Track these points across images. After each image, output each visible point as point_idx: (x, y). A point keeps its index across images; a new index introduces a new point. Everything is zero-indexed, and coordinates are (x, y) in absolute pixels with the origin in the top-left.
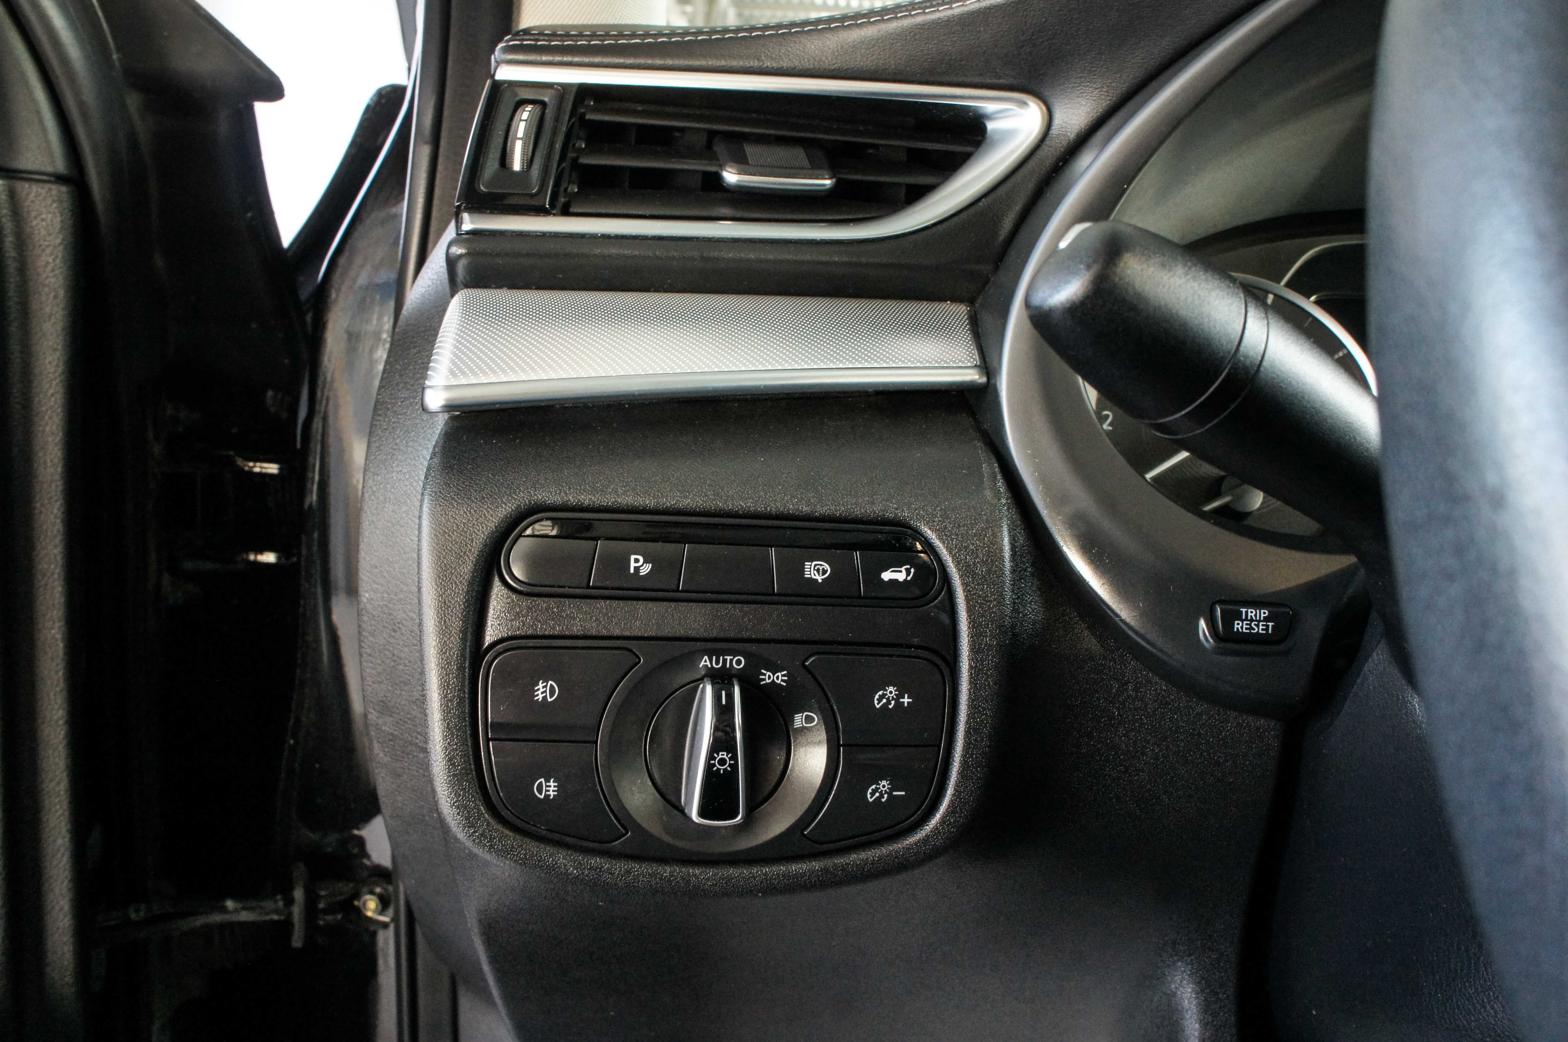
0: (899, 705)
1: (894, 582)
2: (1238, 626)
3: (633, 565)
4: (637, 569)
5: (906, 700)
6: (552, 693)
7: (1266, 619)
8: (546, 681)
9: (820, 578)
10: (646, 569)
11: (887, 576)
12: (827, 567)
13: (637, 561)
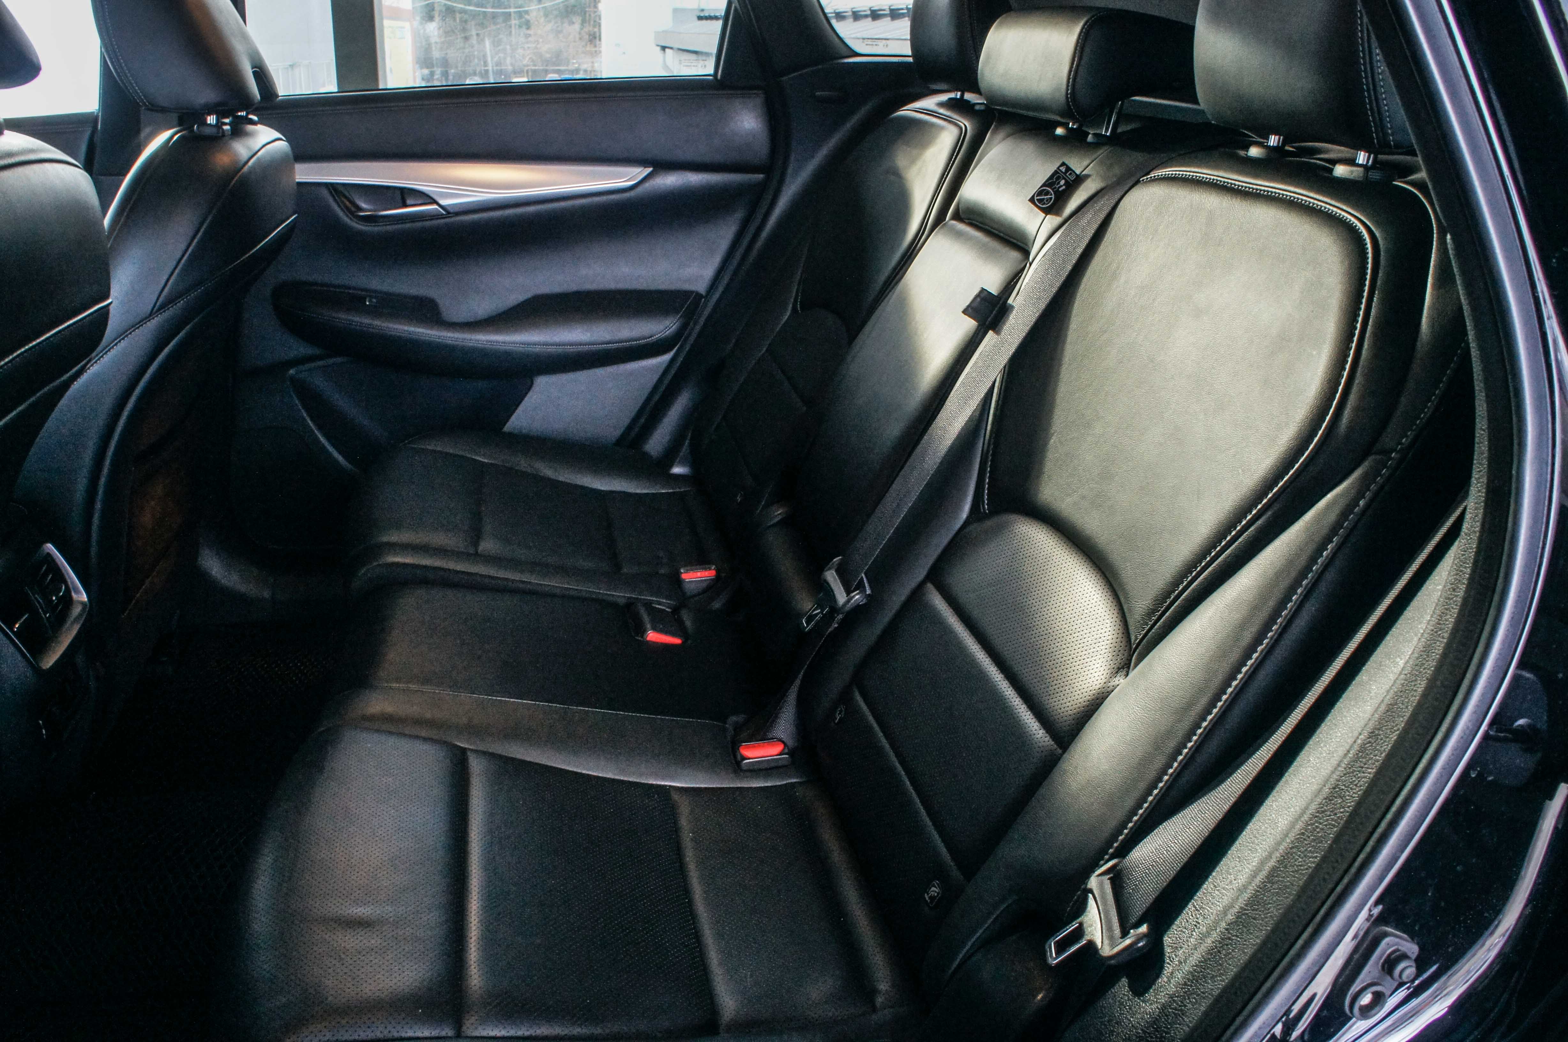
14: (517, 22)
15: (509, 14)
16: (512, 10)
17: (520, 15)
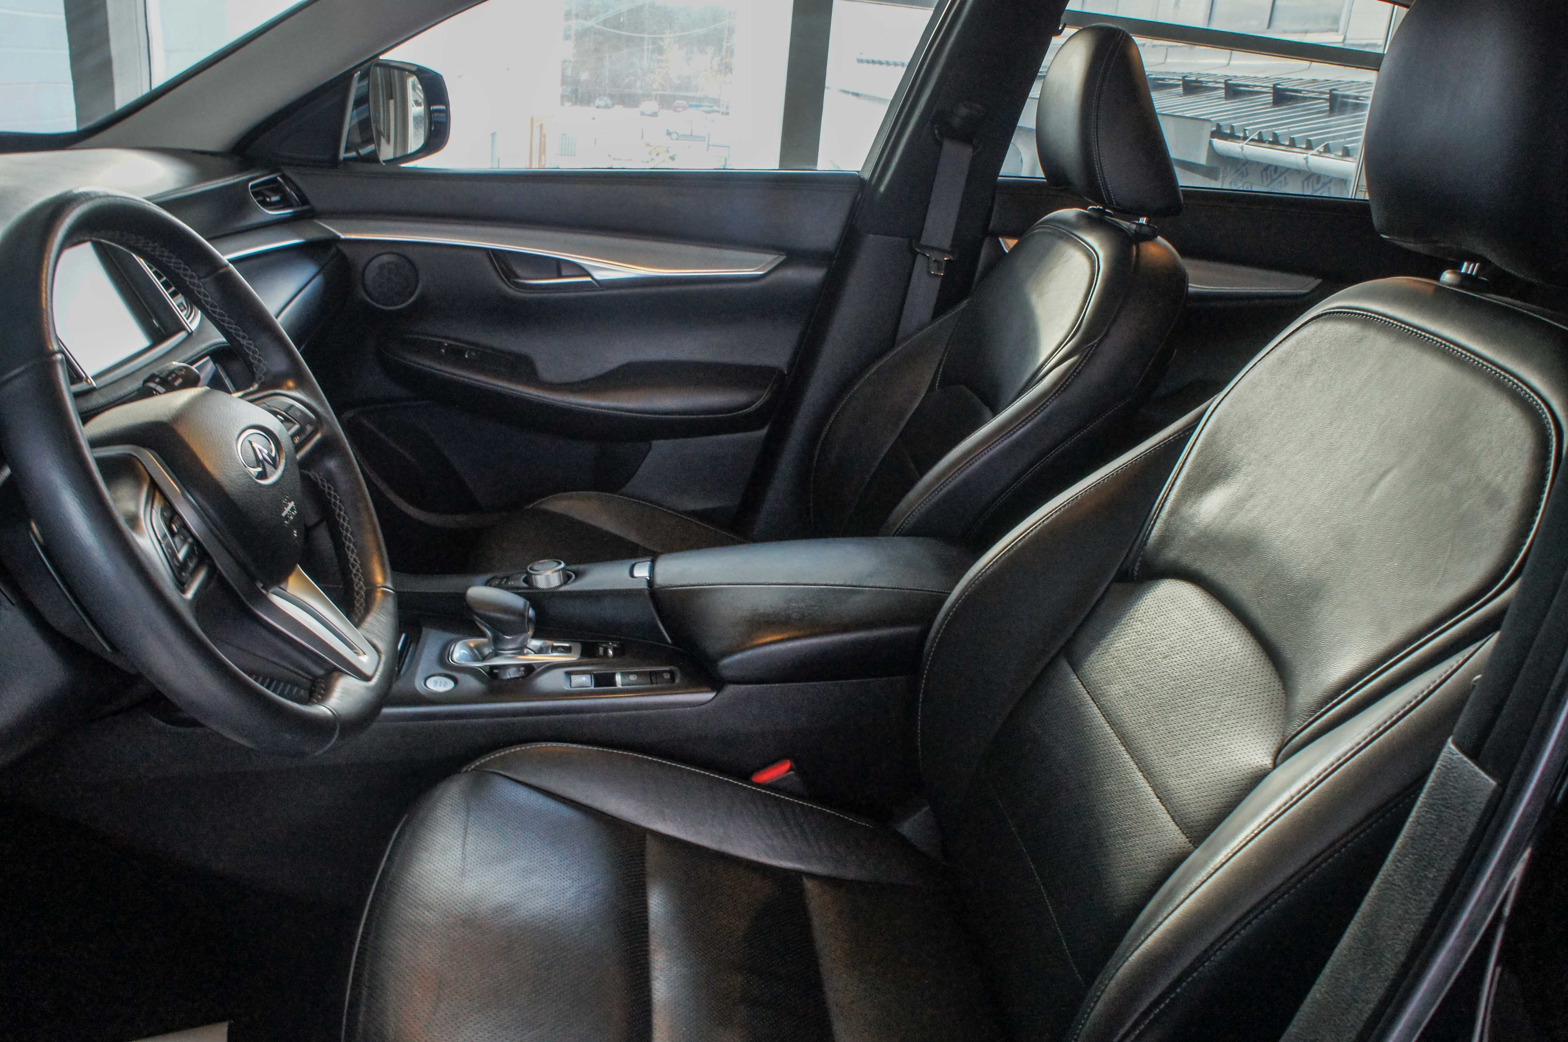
14: (650, 47)
15: (642, 39)
16: (645, 36)
17: (654, 41)
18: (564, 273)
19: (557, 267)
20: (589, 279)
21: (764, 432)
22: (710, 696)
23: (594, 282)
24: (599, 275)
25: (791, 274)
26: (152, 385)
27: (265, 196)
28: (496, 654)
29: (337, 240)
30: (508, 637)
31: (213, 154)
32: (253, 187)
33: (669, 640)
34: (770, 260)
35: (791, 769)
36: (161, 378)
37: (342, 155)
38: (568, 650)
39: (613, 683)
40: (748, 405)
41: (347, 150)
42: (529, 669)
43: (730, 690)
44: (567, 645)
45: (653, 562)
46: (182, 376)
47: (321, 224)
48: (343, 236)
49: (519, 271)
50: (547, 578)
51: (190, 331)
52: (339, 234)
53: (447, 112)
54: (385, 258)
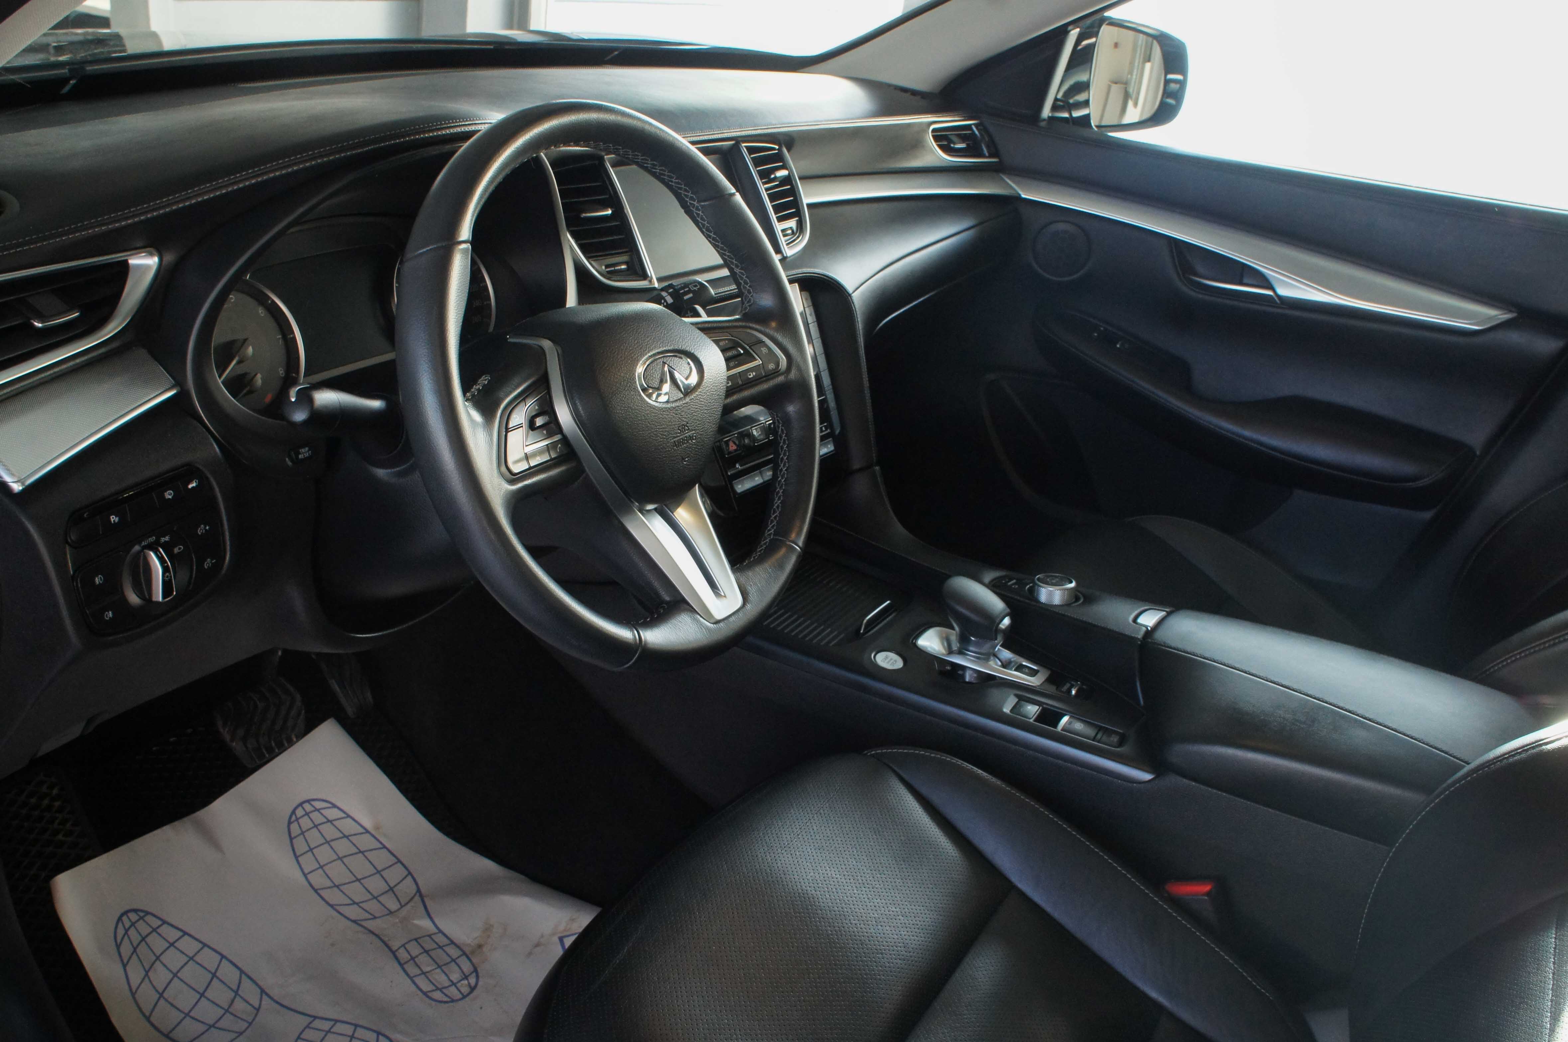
0: (206, 530)
1: (193, 487)
2: (300, 456)
3: (112, 520)
4: (114, 521)
5: (207, 528)
6: (101, 580)
7: (308, 451)
8: (97, 576)
9: (170, 497)
10: (117, 519)
11: (190, 486)
12: (171, 492)
13: (113, 518)
18: (1245, 281)
19: (1241, 272)
20: (1269, 293)
21: (1428, 515)
22: (1147, 777)
23: (1276, 298)
24: (1282, 291)
25: (1516, 338)
26: (664, 294)
27: (950, 141)
28: (961, 652)
29: (1018, 198)
30: (973, 639)
31: (914, 93)
32: (934, 131)
33: (1142, 702)
34: (1492, 314)
35: (1208, 894)
36: (675, 290)
37: (1046, 112)
38: (1033, 673)
39: (1055, 724)
40: (1415, 479)
41: (1055, 108)
42: (987, 680)
43: (1173, 780)
44: (1035, 668)
45: (1169, 614)
46: (694, 292)
47: (1008, 181)
48: (1023, 196)
49: (1200, 269)
50: (1050, 594)
51: (785, 255)
52: (1021, 193)
53: (1182, 84)
54: (1061, 226)
